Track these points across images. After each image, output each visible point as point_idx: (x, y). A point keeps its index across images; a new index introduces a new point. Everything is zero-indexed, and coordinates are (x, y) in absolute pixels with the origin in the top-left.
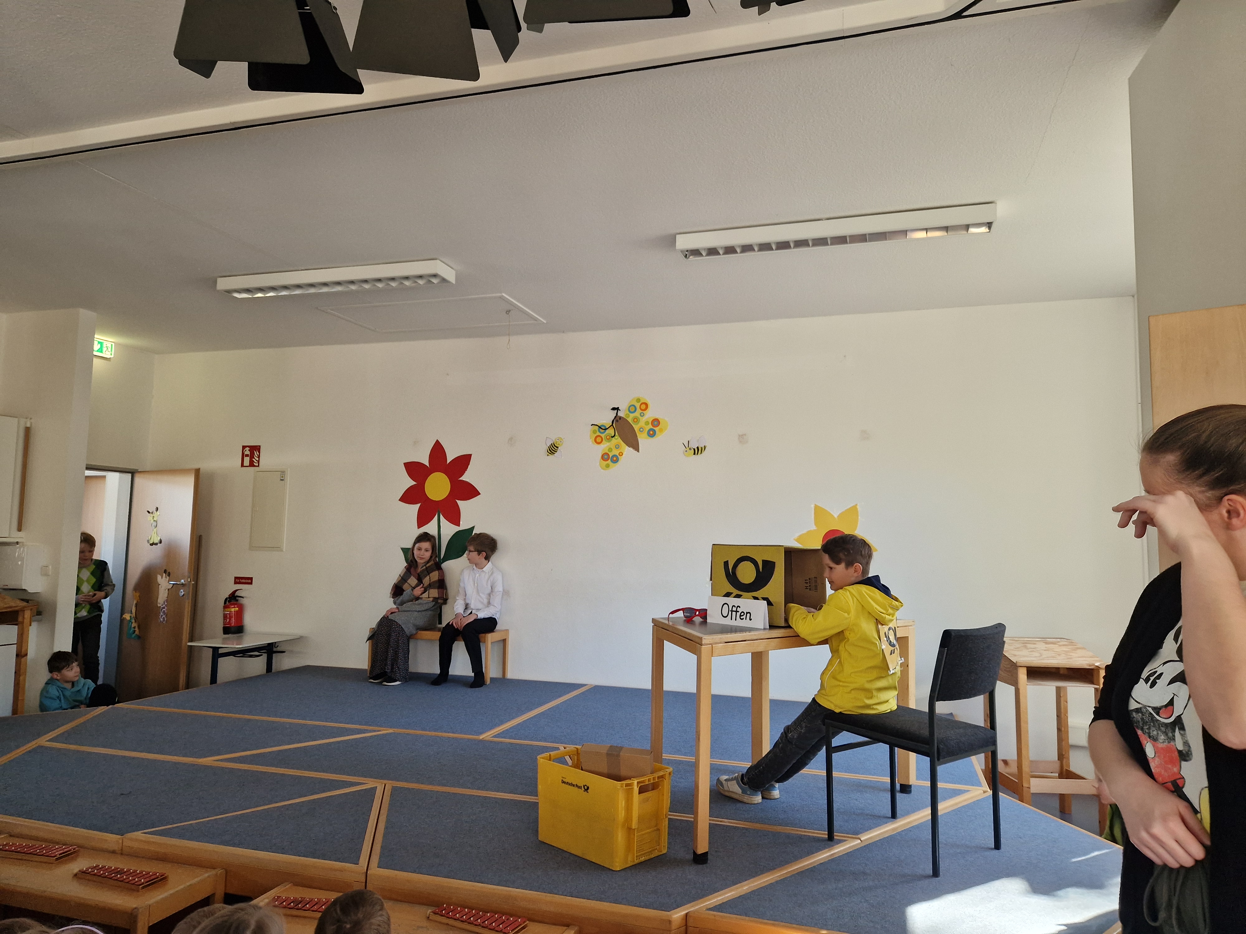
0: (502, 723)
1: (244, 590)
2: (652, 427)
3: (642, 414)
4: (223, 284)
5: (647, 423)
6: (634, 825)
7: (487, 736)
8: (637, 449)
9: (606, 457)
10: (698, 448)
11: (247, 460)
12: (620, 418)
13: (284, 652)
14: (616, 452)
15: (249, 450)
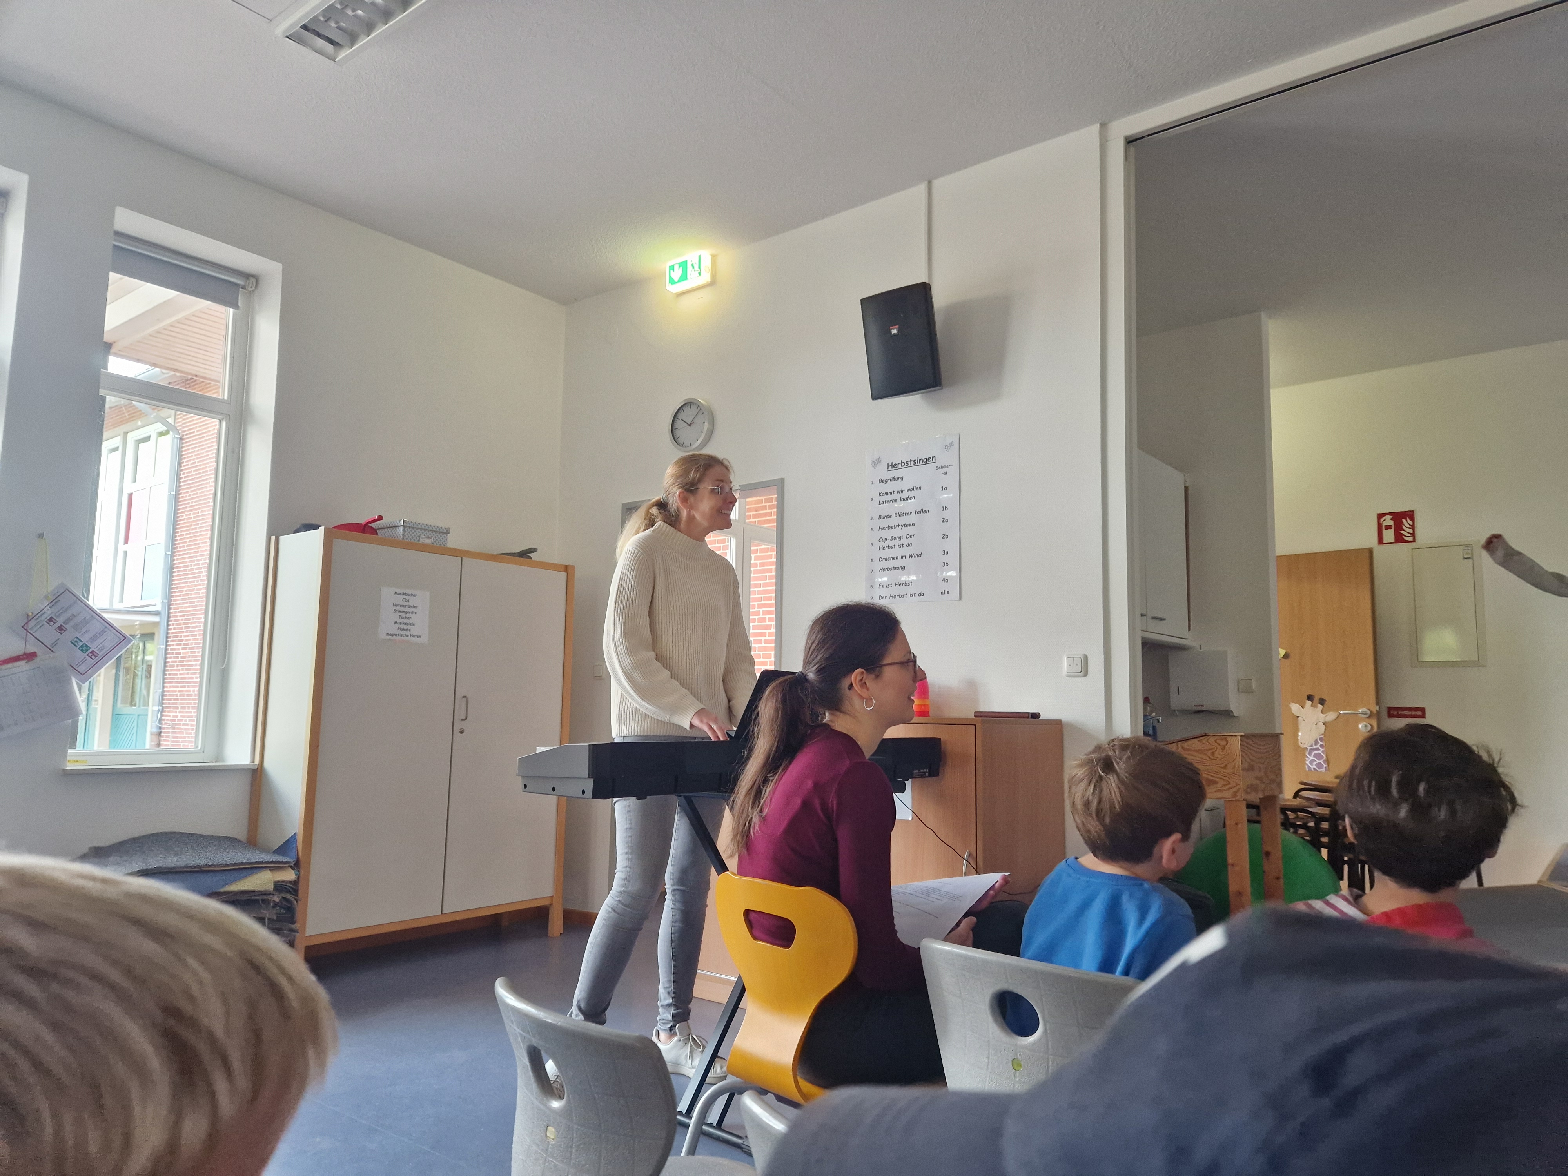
11: (1389, 535)
15: (1391, 519)
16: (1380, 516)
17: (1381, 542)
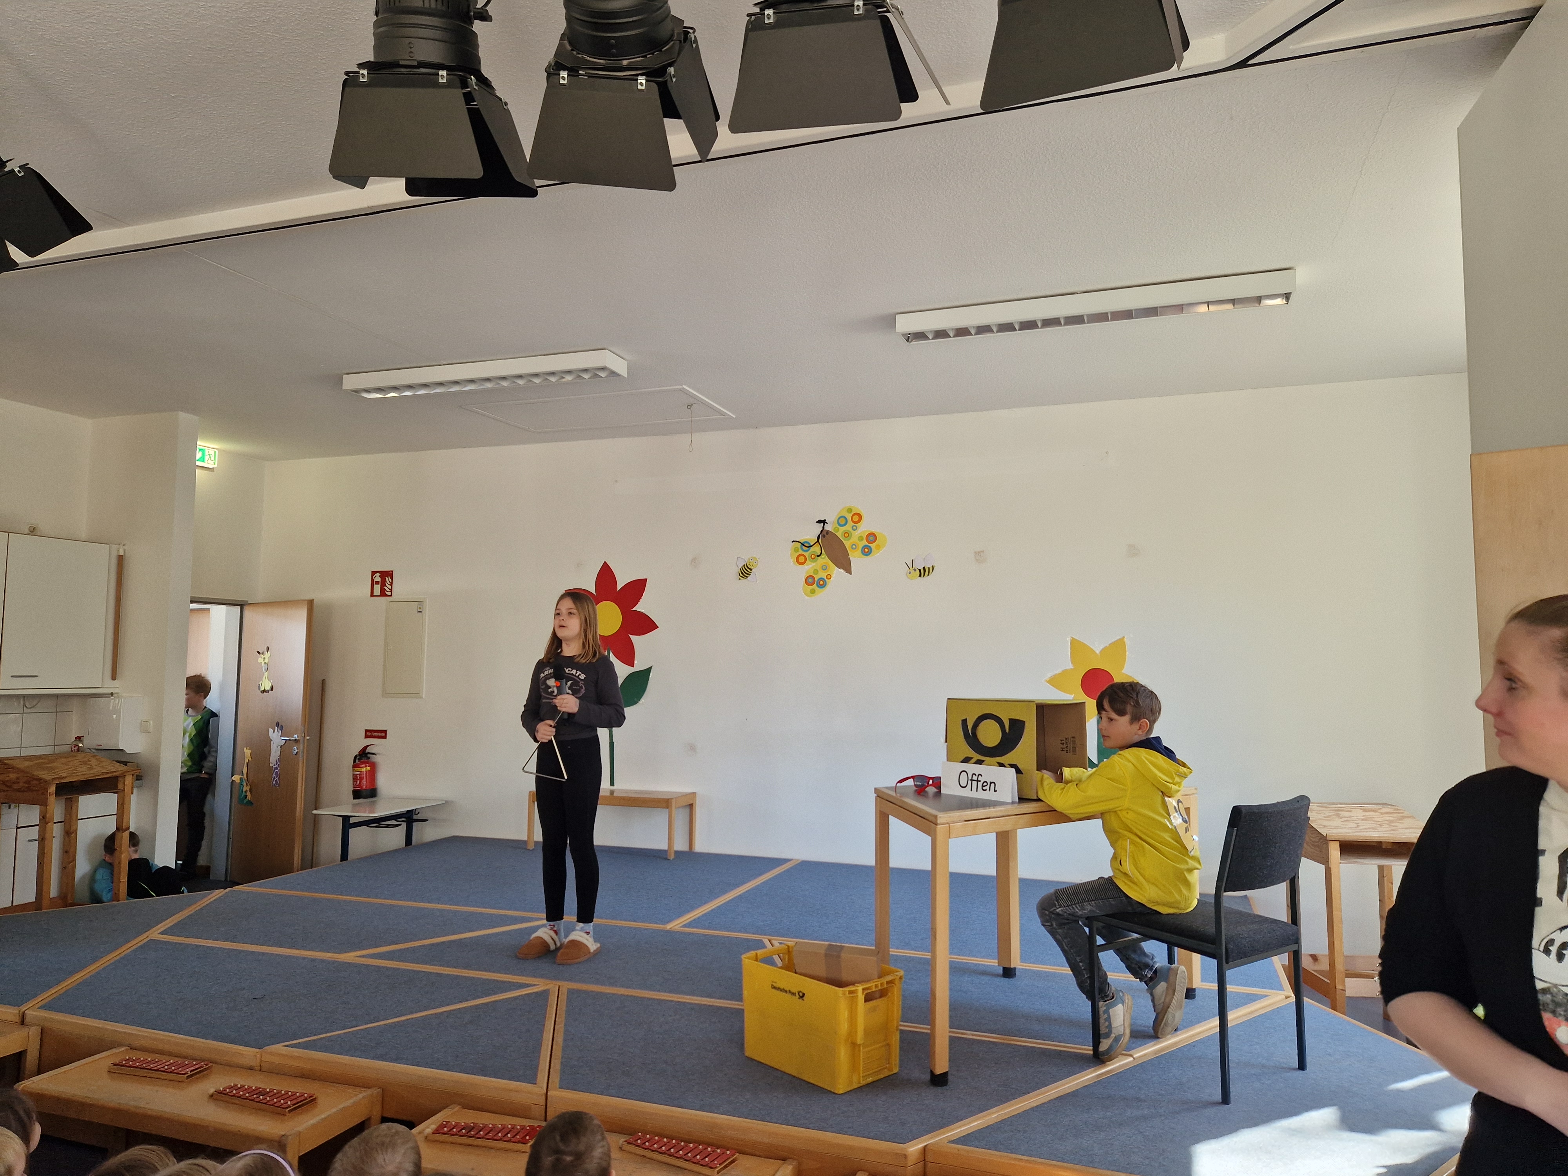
0: (692, 908)
1: (377, 746)
2: (867, 544)
3: (855, 528)
4: (350, 382)
5: (860, 538)
6: (860, 1039)
7: (676, 925)
8: (849, 571)
9: (810, 580)
10: (924, 568)
11: (377, 589)
12: (828, 532)
13: (426, 820)
14: (823, 575)
15: (380, 576)
16: (374, 573)
17: (372, 595)
